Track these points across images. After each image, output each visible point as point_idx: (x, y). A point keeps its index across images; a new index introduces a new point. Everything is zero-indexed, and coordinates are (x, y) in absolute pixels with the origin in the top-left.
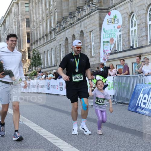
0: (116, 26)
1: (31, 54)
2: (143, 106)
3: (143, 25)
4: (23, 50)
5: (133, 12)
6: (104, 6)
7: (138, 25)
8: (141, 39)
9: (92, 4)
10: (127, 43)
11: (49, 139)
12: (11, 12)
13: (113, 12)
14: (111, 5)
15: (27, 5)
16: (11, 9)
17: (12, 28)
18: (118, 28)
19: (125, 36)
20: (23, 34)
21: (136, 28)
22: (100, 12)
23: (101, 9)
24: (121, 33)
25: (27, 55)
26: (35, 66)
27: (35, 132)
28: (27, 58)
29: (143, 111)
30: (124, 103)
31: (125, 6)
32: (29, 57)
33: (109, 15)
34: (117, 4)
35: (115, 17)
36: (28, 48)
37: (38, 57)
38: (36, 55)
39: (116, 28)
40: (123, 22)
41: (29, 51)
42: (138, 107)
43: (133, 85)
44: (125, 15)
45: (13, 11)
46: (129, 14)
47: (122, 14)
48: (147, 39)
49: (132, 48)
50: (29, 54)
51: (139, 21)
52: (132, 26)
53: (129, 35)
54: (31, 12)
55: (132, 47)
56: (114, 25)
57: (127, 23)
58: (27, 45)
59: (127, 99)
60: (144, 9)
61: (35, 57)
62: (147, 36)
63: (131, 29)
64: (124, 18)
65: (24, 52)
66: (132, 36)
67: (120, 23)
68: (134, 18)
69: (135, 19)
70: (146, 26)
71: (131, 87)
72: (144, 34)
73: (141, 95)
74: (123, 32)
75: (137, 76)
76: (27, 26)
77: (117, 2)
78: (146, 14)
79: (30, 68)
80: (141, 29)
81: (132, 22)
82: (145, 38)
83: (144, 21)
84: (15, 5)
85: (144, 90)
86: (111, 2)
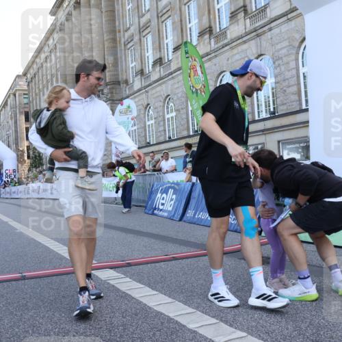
0: (130, 117)
1: (31, 153)
2: (161, 207)
3: (160, 119)
4: (21, 149)
5: (148, 104)
6: (117, 97)
7: (155, 118)
8: (159, 134)
9: (103, 94)
10: (143, 138)
11: (51, 247)
12: (7, 105)
13: (127, 102)
14: (124, 96)
15: (26, 96)
16: (7, 101)
17: (8, 122)
18: (132, 119)
19: (140, 130)
20: (21, 130)
21: (153, 122)
22: (111, 103)
23: (113, 100)
24: (135, 128)
25: (26, 155)
26: (36, 167)
27: (35, 240)
28: (26, 158)
29: (161, 213)
30: (140, 206)
31: (140, 98)
32: (28, 157)
33: (122, 105)
34: (131, 95)
35: (129, 107)
36: (27, 147)
37: (39, 156)
38: (37, 154)
39: (130, 120)
40: (138, 115)
41: (28, 150)
42: (155, 209)
43: (150, 184)
44: (141, 107)
45: (9, 103)
46: (145, 106)
47: (137, 106)
48: (165, 134)
49: (148, 145)
50: (28, 153)
51: (156, 114)
52: (148, 120)
53: (145, 130)
54: (31, 104)
55: (149, 143)
56: (127, 116)
57: (142, 116)
58: (26, 143)
59: (144, 201)
60: (161, 101)
61: (36, 156)
62: (165, 130)
63: (148, 123)
64: (139, 111)
65: (23, 151)
66: (149, 131)
67: (135, 114)
68: (150, 110)
69: (151, 112)
70: (164, 120)
71: (148, 186)
72: (162, 128)
73: (159, 195)
74: (139, 126)
75: (154, 174)
76: (26, 121)
77: (131, 92)
78: (164, 106)
79: (29, 170)
80: (159, 124)
81: (148, 115)
82: (163, 133)
83: (161, 114)
84: (12, 96)
85: (162, 190)
86: (124, 92)
